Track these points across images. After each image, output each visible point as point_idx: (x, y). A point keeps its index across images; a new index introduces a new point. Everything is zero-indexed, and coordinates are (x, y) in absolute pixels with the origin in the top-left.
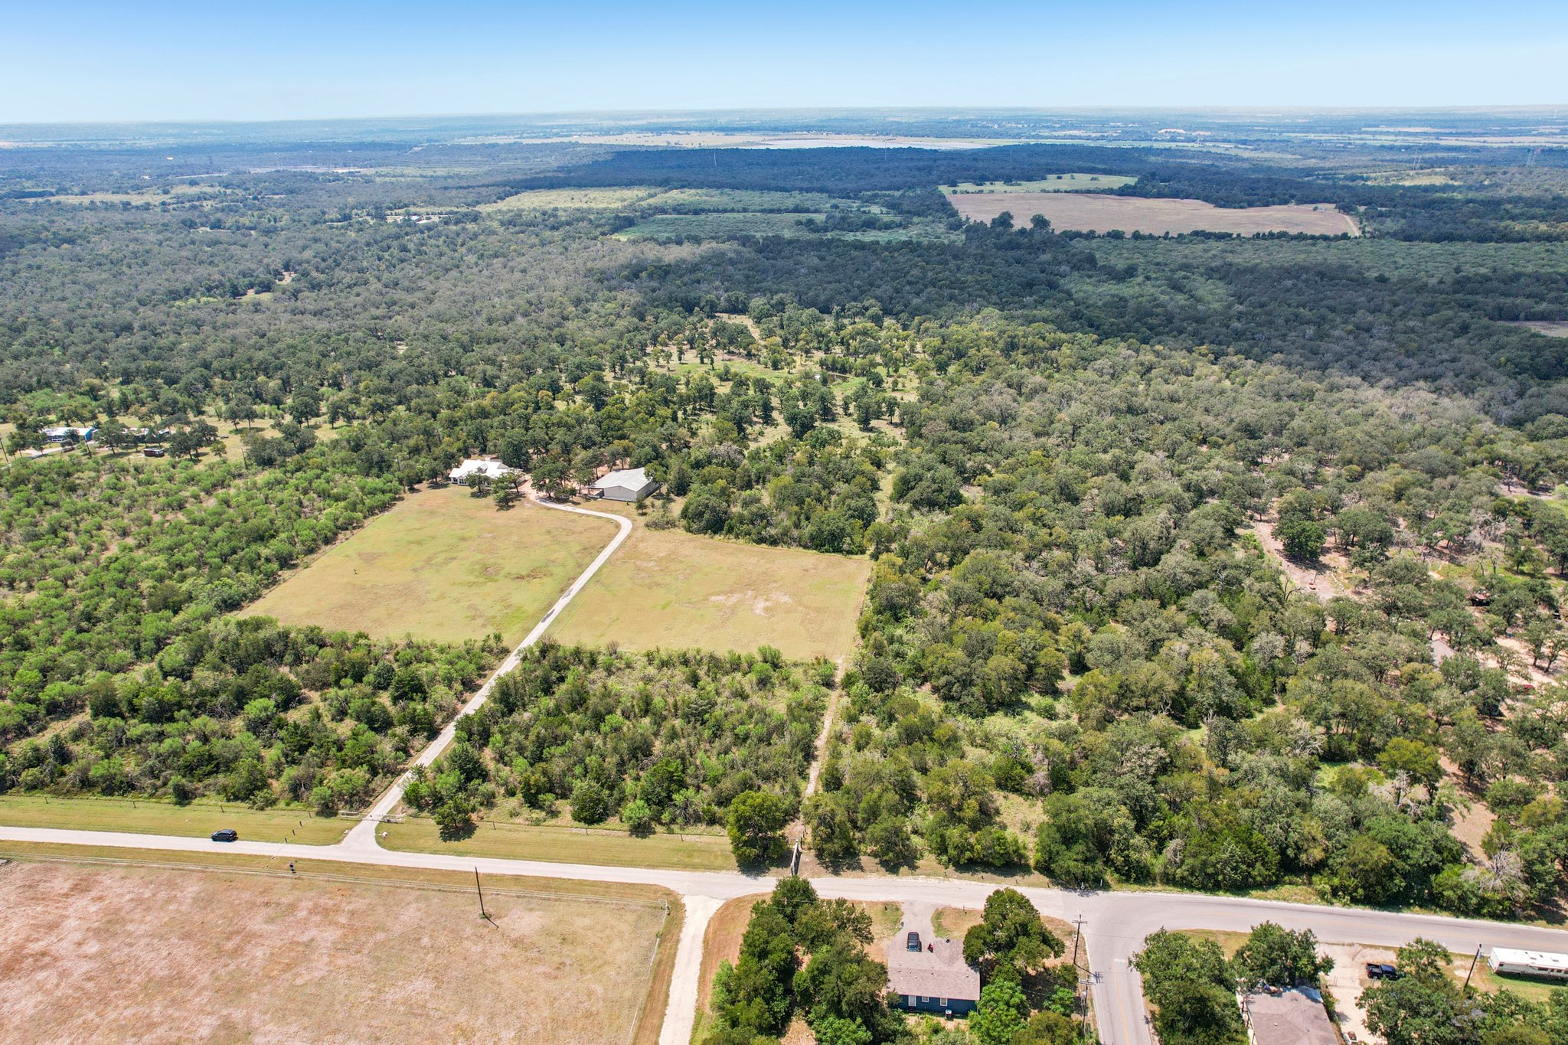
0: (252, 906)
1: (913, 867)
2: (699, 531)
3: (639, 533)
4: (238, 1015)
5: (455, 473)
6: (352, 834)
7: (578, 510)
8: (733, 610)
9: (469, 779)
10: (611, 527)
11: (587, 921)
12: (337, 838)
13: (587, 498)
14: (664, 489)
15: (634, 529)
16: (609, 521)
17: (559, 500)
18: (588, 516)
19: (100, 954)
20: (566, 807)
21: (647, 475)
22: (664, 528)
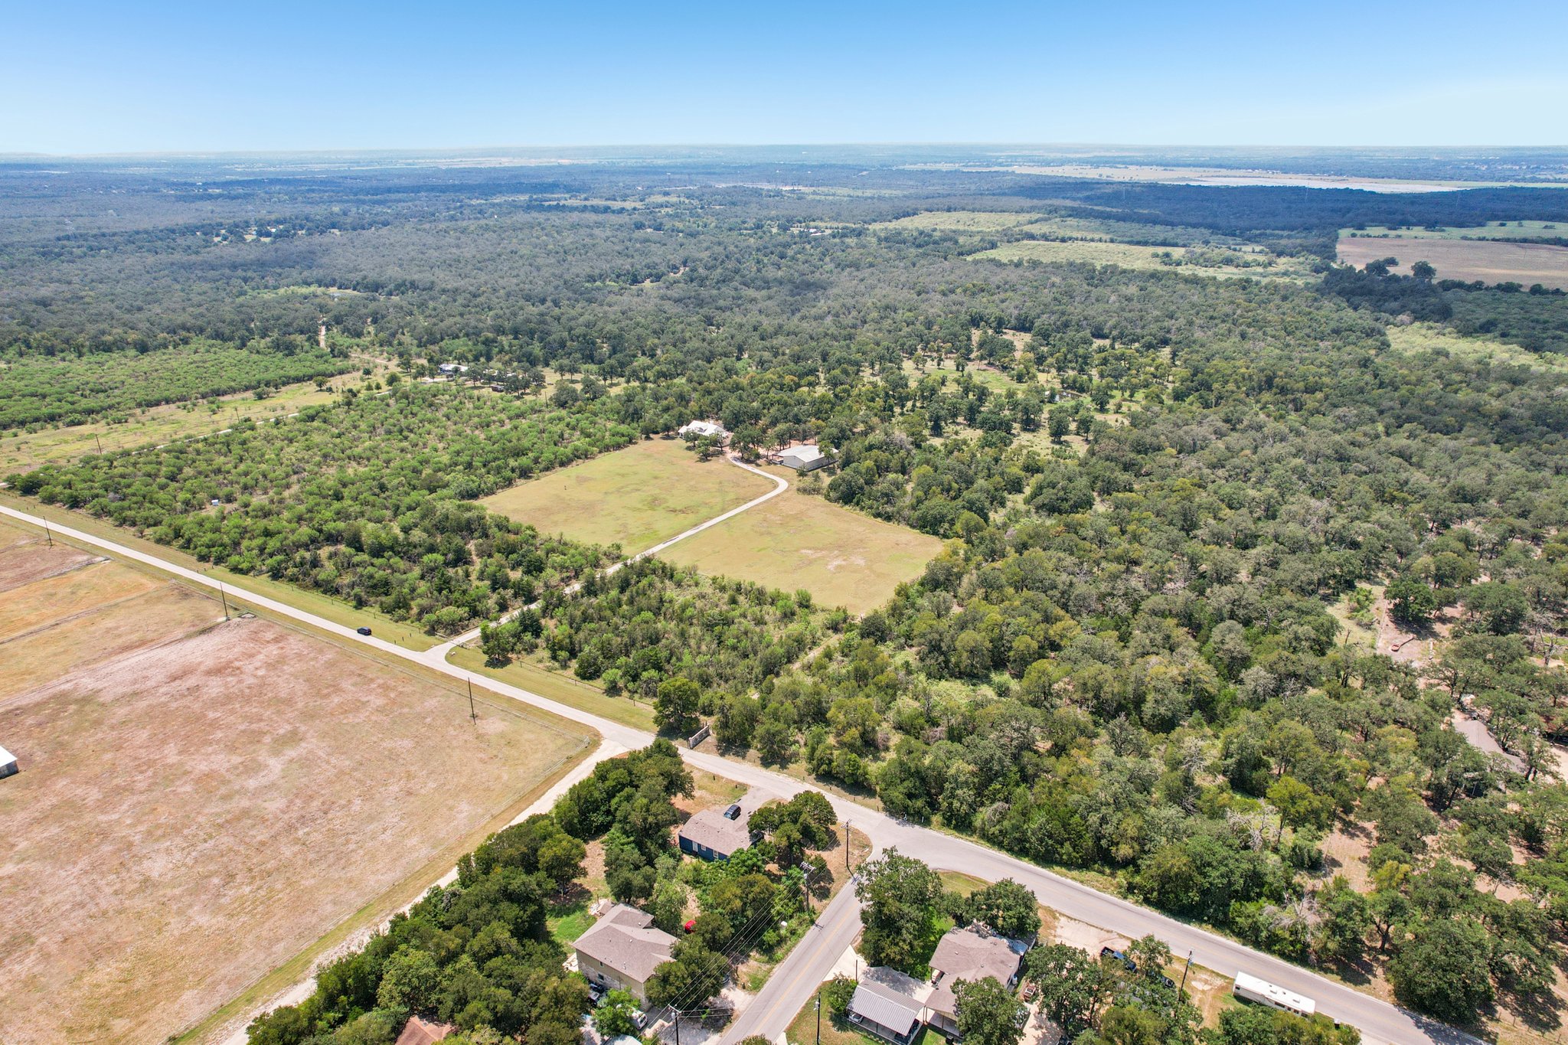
0: (352, 674)
1: (783, 767)
2: (833, 500)
3: (787, 494)
4: (303, 728)
5: (683, 430)
6: (435, 648)
7: (757, 470)
8: (811, 563)
9: (525, 630)
10: (770, 486)
11: (531, 736)
12: (423, 648)
13: (770, 462)
15: (786, 491)
16: (771, 481)
17: (748, 461)
18: (759, 475)
19: (262, 677)
20: (574, 664)
21: (821, 451)
22: (809, 493)
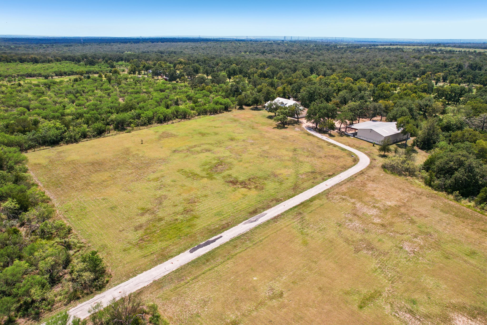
2: (439, 188)
3: (373, 173)
7: (331, 140)
10: (350, 160)
13: (342, 134)
14: (411, 141)
15: (371, 167)
16: (350, 154)
17: (321, 131)
18: (335, 146)
21: (398, 127)
22: (400, 174)
